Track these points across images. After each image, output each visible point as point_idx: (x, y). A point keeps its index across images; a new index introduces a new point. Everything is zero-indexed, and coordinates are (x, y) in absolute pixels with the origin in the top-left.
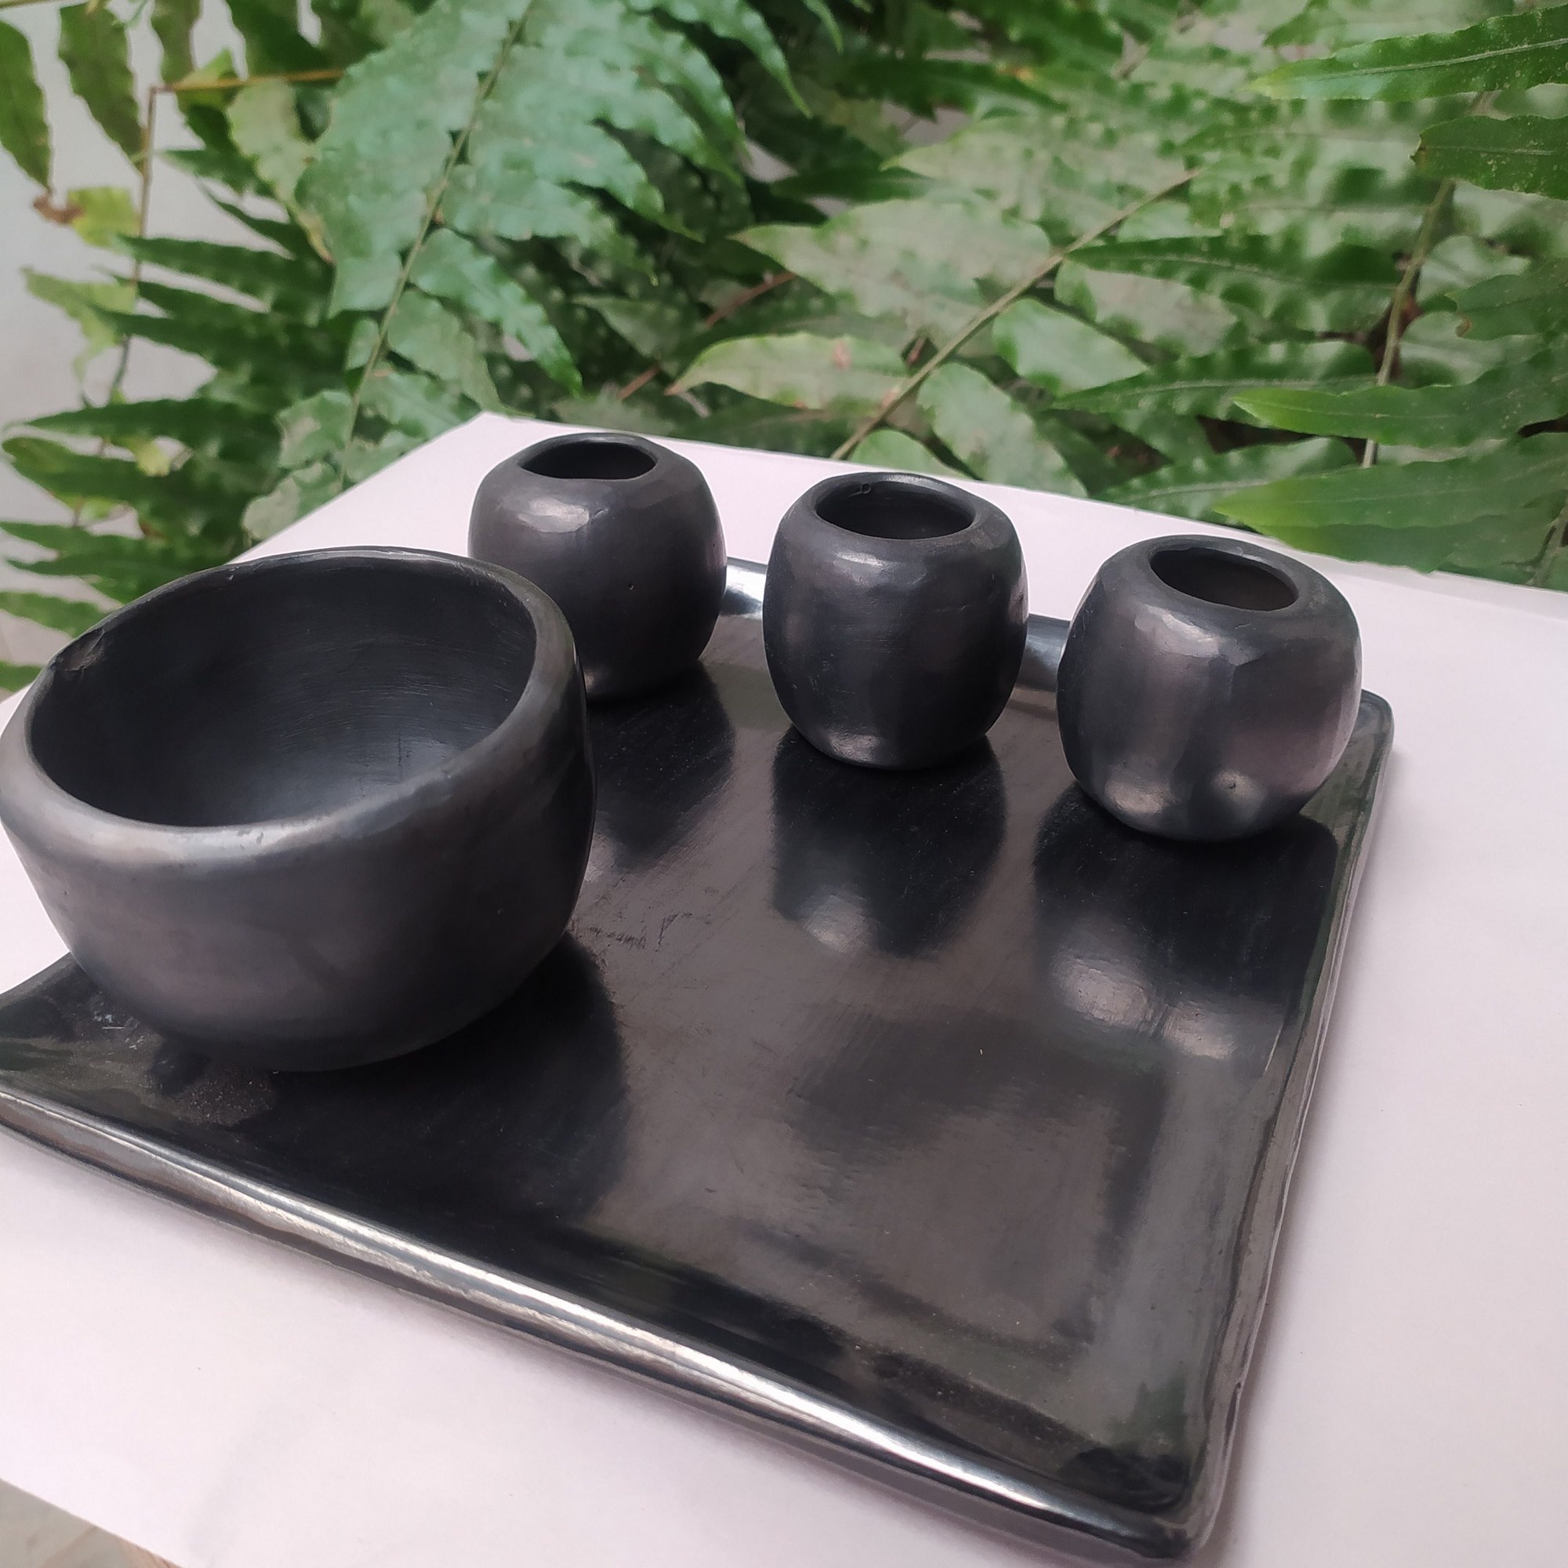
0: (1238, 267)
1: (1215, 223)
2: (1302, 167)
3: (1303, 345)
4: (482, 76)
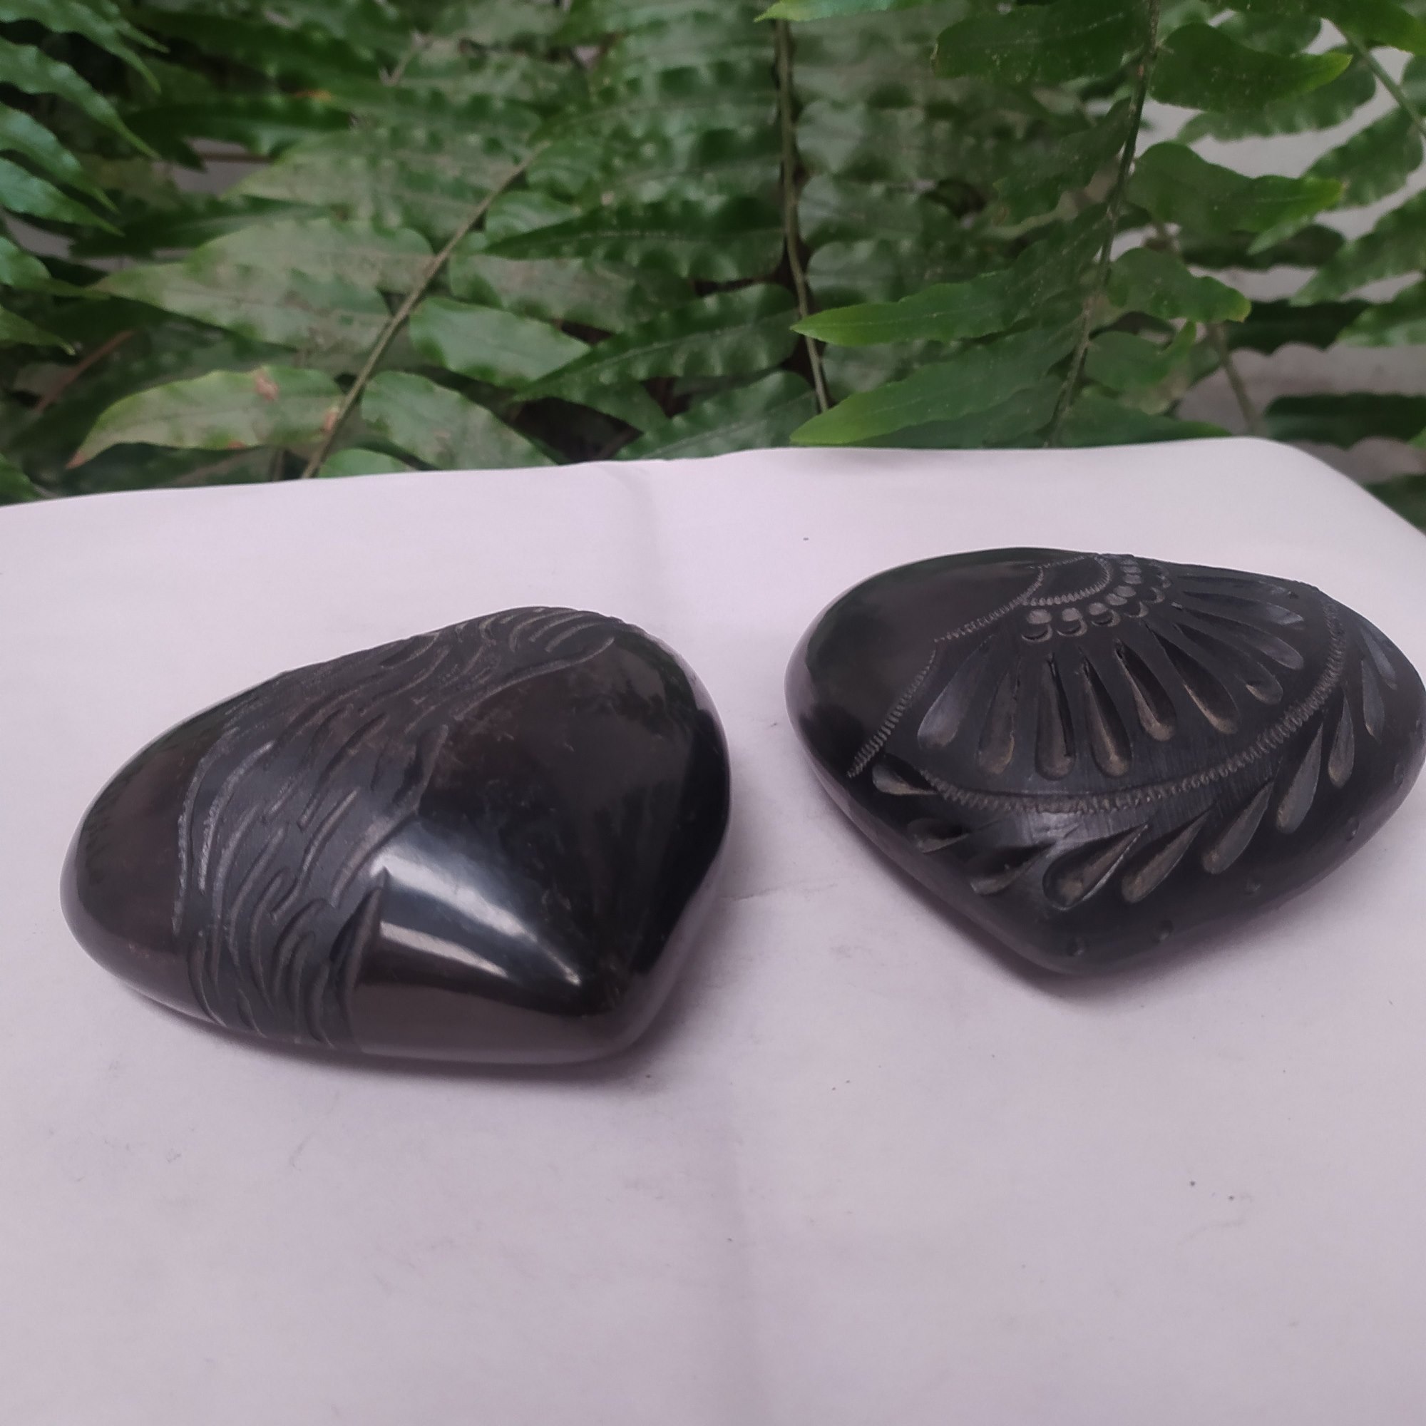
3: (730, 295)
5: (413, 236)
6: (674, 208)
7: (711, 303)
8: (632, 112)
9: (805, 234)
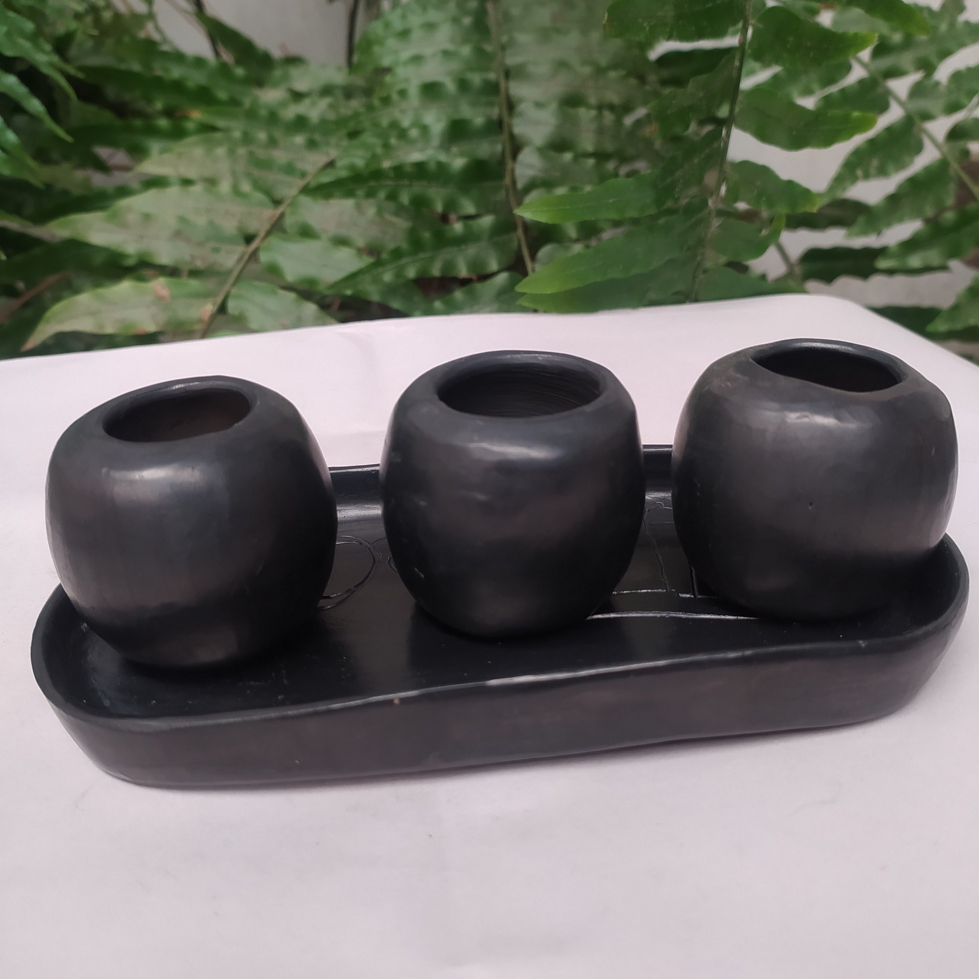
0: (414, 183)
3: (471, 222)
6: (432, 166)
7: (458, 227)
8: (402, 111)
9: (520, 185)
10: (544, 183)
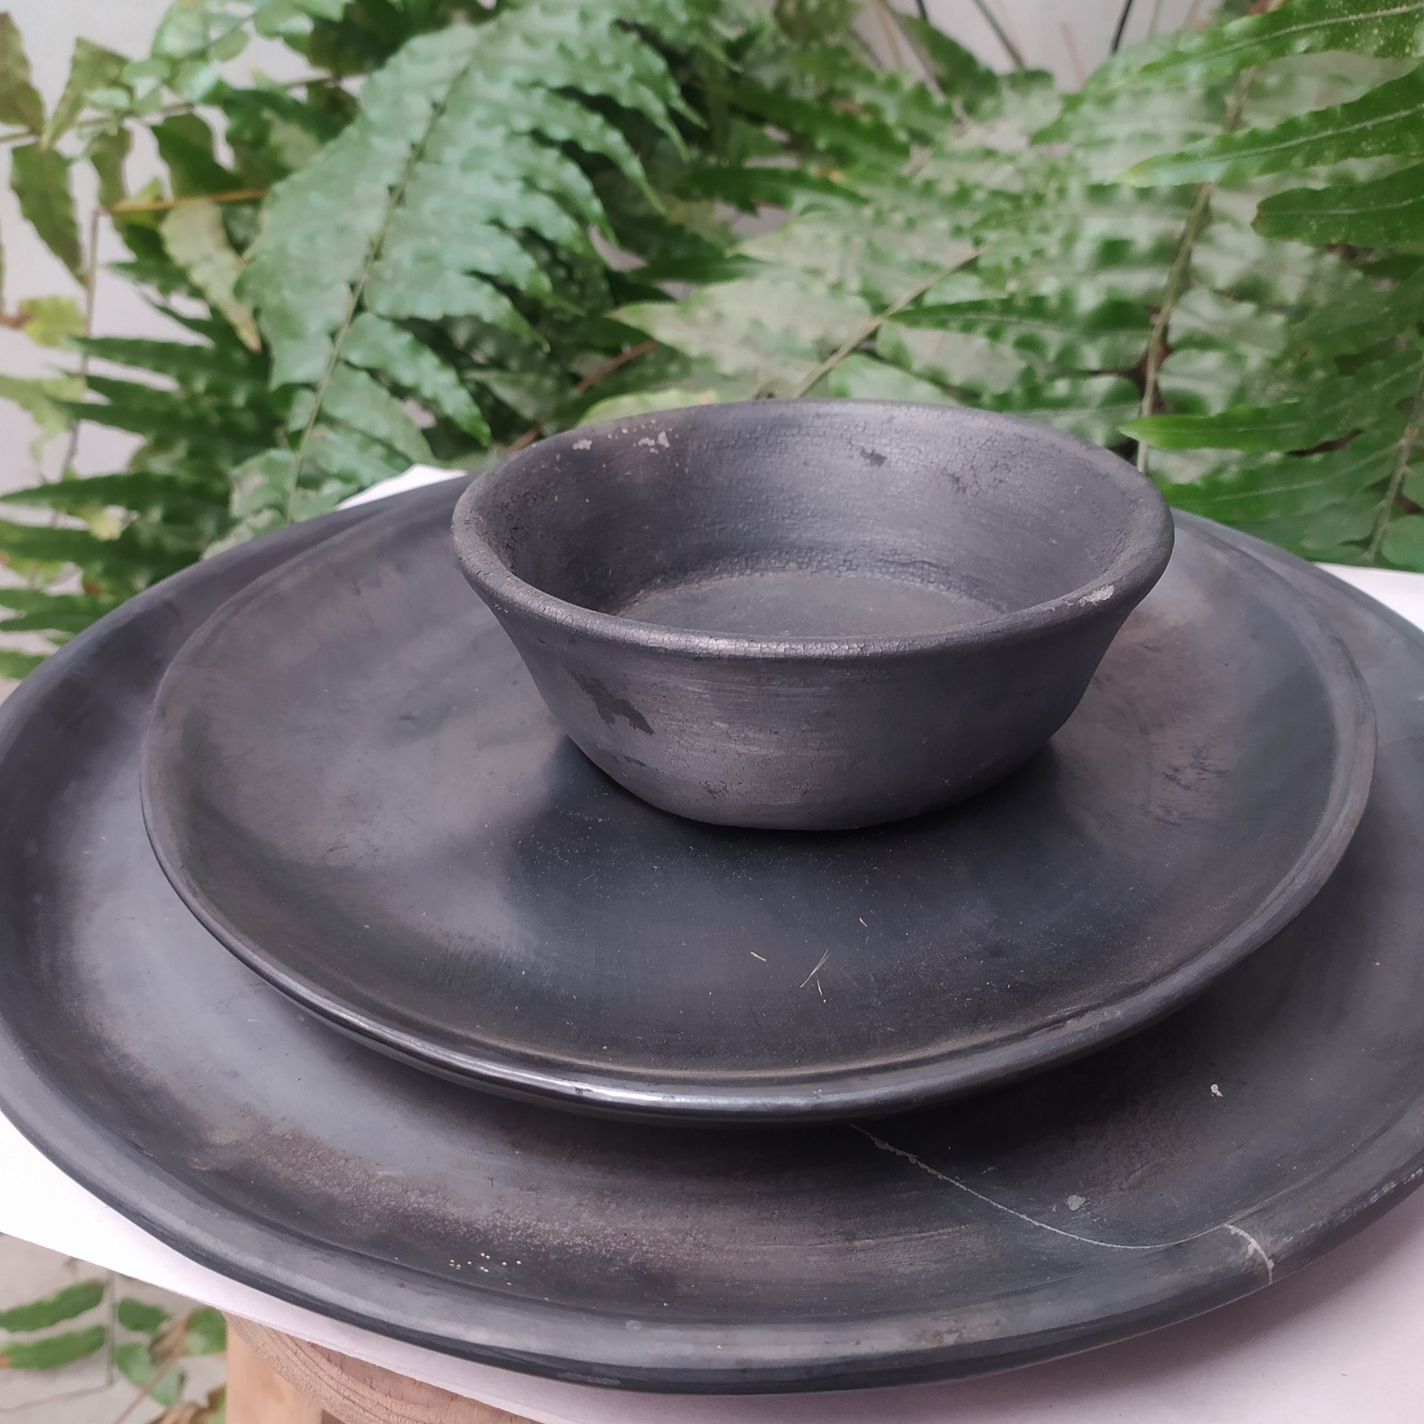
0: (1025, 322)
1: (1003, 287)
2: (1069, 240)
3: (1081, 381)
4: (391, 189)
5: (859, 302)
6: (1053, 303)
7: (1061, 387)
8: (1058, 217)
10: (1203, 343)
